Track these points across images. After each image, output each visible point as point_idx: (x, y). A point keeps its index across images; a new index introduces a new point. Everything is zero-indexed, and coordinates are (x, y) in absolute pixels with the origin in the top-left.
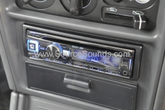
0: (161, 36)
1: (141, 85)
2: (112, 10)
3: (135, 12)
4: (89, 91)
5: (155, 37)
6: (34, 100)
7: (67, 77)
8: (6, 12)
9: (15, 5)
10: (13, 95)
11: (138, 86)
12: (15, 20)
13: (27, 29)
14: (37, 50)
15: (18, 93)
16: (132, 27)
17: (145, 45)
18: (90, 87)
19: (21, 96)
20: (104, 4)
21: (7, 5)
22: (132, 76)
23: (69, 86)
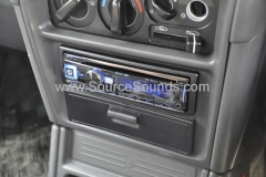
0: (218, 62)
1: (199, 121)
2: (161, 29)
3: (189, 32)
4: (137, 126)
5: (212, 63)
6: (78, 134)
7: (112, 109)
8: (39, 31)
9: (50, 23)
10: (54, 127)
11: (195, 122)
12: (51, 41)
13: (65, 52)
14: (76, 77)
15: (59, 126)
16: (185, 50)
17: (202, 72)
18: (138, 121)
19: (62, 129)
20: (152, 22)
21: (40, 23)
22: (186, 110)
23: (115, 120)
